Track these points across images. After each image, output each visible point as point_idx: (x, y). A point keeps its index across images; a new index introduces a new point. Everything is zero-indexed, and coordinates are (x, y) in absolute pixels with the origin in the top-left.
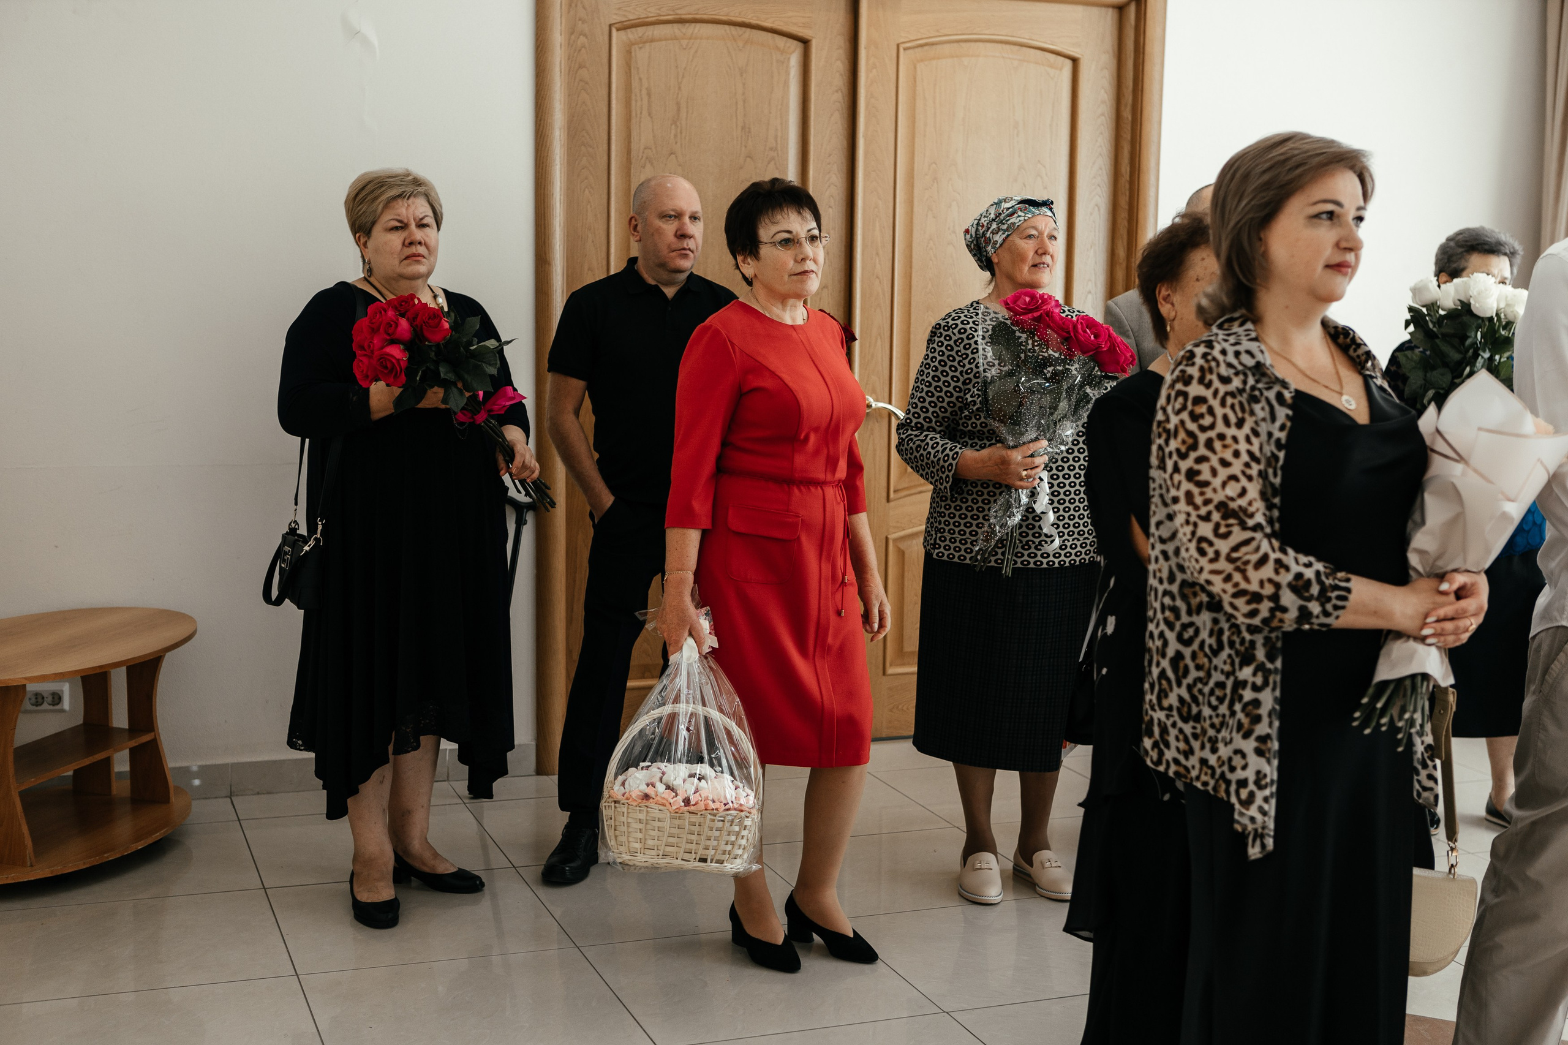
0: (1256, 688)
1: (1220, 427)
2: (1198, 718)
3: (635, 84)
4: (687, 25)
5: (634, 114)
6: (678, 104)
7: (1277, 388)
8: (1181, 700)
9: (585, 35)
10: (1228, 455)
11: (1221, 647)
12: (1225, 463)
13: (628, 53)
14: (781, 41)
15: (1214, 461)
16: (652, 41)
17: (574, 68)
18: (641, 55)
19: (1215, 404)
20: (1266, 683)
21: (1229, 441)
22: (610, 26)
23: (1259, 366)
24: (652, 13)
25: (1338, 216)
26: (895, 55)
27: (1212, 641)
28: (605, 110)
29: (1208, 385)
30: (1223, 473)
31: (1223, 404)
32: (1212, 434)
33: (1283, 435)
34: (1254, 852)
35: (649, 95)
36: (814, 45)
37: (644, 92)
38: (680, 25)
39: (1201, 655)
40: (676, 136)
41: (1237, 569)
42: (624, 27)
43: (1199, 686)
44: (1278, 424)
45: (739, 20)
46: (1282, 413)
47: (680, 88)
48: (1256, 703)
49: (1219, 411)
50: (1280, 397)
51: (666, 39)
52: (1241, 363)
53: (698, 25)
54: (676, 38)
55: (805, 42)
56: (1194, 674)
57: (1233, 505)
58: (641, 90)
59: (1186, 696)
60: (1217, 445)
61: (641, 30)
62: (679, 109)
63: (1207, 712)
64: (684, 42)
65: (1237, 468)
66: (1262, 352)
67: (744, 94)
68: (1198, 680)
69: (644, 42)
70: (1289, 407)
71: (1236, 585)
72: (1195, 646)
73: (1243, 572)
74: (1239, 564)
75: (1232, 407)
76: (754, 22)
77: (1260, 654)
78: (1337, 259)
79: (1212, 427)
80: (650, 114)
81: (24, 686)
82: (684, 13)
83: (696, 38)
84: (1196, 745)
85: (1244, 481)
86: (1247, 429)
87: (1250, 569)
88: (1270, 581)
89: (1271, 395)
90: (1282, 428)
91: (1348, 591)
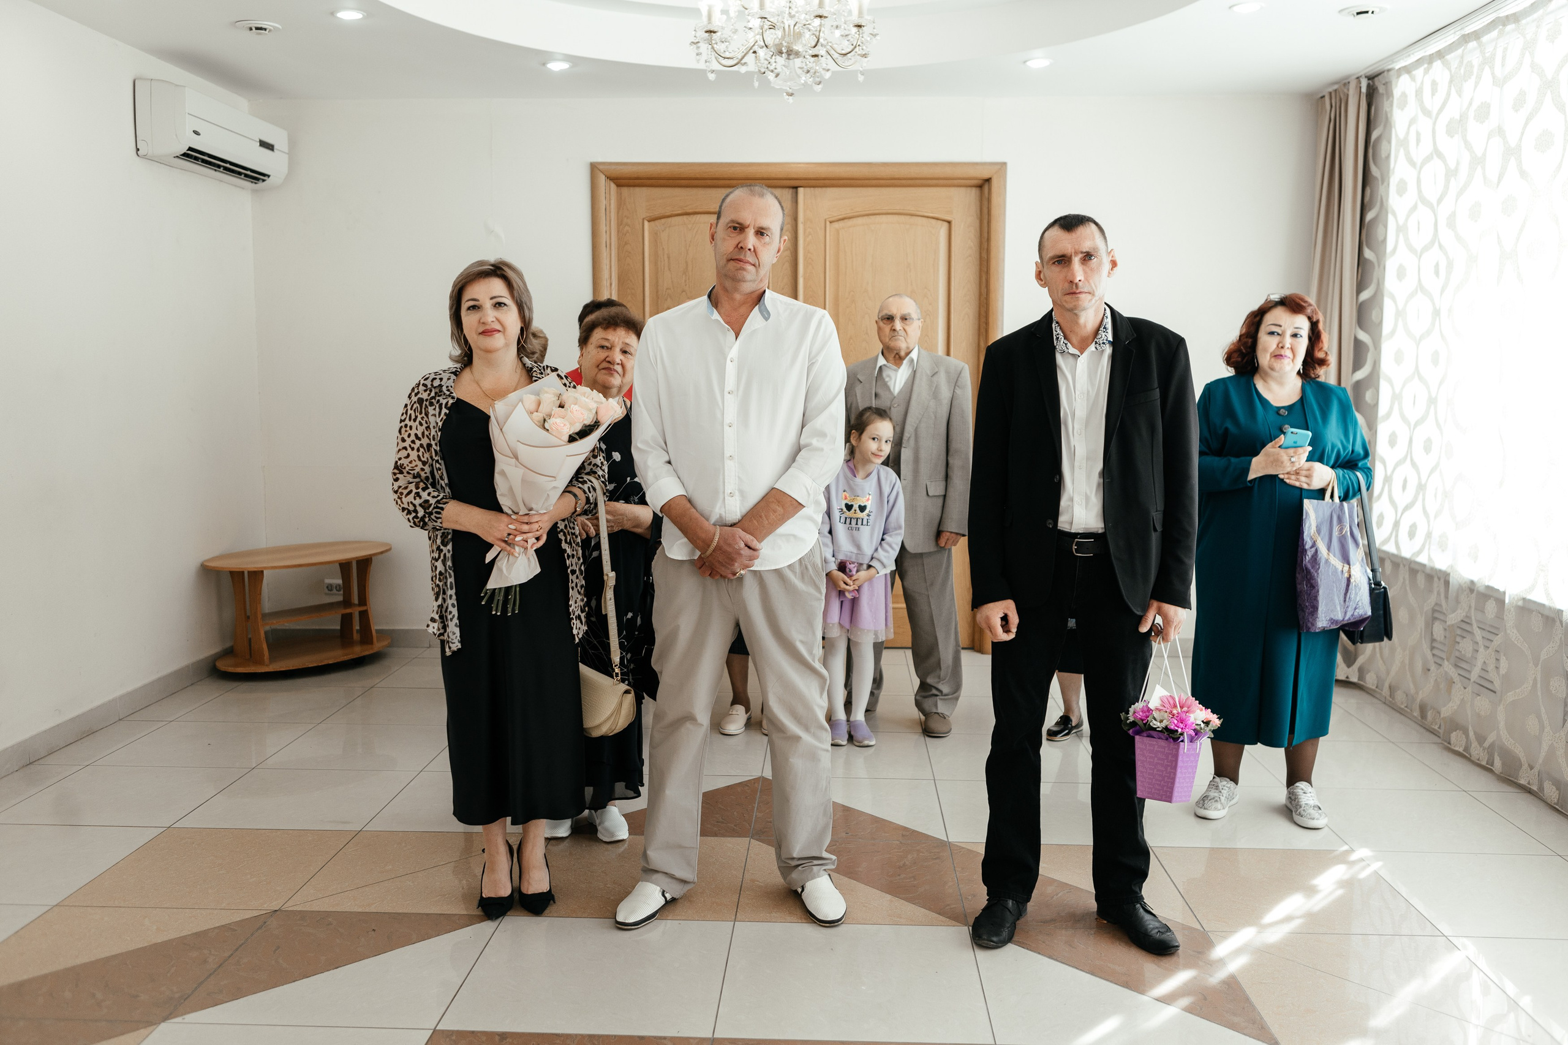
7: (450, 399)
10: (405, 437)
12: (403, 440)
19: (409, 408)
23: (441, 387)
25: (481, 306)
29: (410, 399)
30: (401, 445)
31: (411, 409)
32: (403, 424)
34: (447, 651)
41: (398, 497)
49: (409, 412)
50: (447, 404)
52: (431, 385)
57: (399, 462)
60: (403, 430)
65: (408, 442)
70: (448, 408)
74: (398, 494)
78: (482, 329)
79: (405, 420)
85: (410, 450)
86: (417, 423)
87: (403, 497)
88: (412, 503)
89: (445, 402)
91: (442, 509)
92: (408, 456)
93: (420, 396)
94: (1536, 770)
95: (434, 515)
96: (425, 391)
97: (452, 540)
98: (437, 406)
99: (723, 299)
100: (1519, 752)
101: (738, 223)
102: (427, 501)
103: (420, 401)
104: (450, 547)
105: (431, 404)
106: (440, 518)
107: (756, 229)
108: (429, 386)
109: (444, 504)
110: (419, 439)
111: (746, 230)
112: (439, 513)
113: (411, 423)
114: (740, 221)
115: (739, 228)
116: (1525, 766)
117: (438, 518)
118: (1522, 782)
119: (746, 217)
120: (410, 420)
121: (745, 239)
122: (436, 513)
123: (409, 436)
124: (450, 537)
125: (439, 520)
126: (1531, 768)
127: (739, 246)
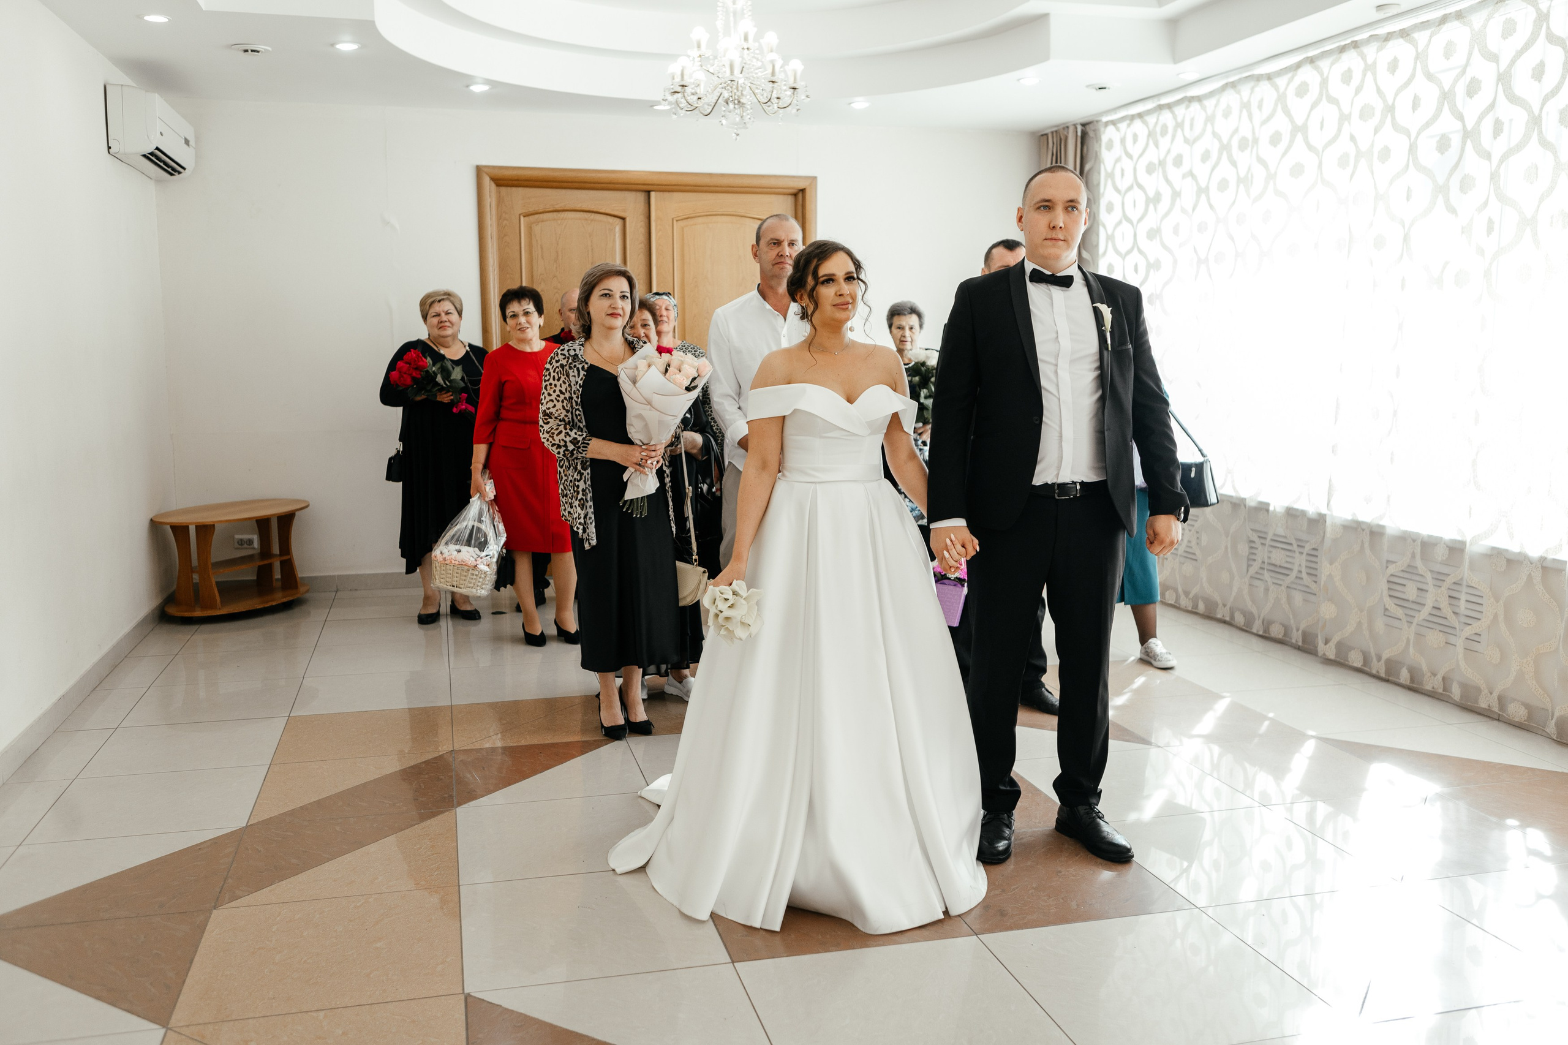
0: (578, 481)
1: (551, 381)
2: (566, 496)
3: (534, 243)
4: (560, 213)
5: (534, 258)
6: (557, 252)
7: (584, 364)
8: (562, 490)
9: (507, 220)
10: (551, 392)
11: (570, 467)
12: (549, 395)
13: (530, 229)
14: (611, 219)
15: (546, 393)
16: (542, 221)
17: (502, 236)
18: (537, 229)
19: (552, 371)
20: (581, 479)
21: (553, 386)
22: (520, 215)
23: (576, 355)
24: (541, 208)
25: (612, 295)
26: (671, 224)
27: (567, 464)
28: (519, 257)
29: (551, 365)
30: (548, 398)
31: (554, 372)
32: (547, 383)
33: (581, 382)
34: (587, 547)
35: (542, 248)
36: (628, 220)
37: (539, 247)
38: (557, 213)
39: (566, 470)
40: (556, 268)
41: (550, 436)
42: (526, 215)
43: (566, 482)
44: (580, 378)
45: (587, 209)
46: (582, 373)
47: (558, 244)
48: (578, 487)
49: (552, 374)
50: (583, 368)
51: (550, 220)
52: (569, 354)
53: (567, 213)
54: (554, 220)
55: (624, 219)
56: (564, 478)
57: (548, 411)
58: (537, 246)
59: (563, 488)
60: (548, 387)
61: (536, 216)
62: (558, 256)
63: (568, 492)
64: (559, 222)
65: (554, 396)
66: (580, 350)
67: (592, 246)
68: (566, 480)
69: (537, 222)
70: (585, 371)
71: (551, 442)
72: (564, 467)
73: (553, 437)
74: (550, 434)
75: (557, 373)
76: (595, 210)
77: (579, 467)
78: (610, 312)
79: (549, 380)
80: (542, 258)
81: (214, 525)
82: (558, 207)
83: (565, 219)
84: (566, 506)
85: (555, 402)
86: (561, 381)
87: (555, 435)
88: (563, 440)
89: (580, 366)
90: (581, 380)
91: (588, 444)
92: (555, 406)
93: (561, 362)
94: (1228, 607)
95: (582, 448)
96: (564, 359)
97: (590, 465)
98: (575, 369)
99: (770, 294)
100: (1217, 597)
101: (776, 240)
102: (575, 439)
103: (562, 366)
104: (589, 471)
105: (570, 368)
106: (586, 451)
107: (789, 242)
108: (567, 355)
109: (589, 440)
110: (564, 394)
111: (782, 243)
112: (586, 447)
113: (556, 382)
114: (777, 238)
115: (778, 243)
116: (1220, 605)
117: (583, 451)
118: (1219, 616)
119: (781, 235)
120: (554, 379)
121: (783, 249)
122: (583, 447)
123: (554, 391)
124: (588, 464)
125: (586, 452)
126: (1225, 606)
127: (780, 254)
